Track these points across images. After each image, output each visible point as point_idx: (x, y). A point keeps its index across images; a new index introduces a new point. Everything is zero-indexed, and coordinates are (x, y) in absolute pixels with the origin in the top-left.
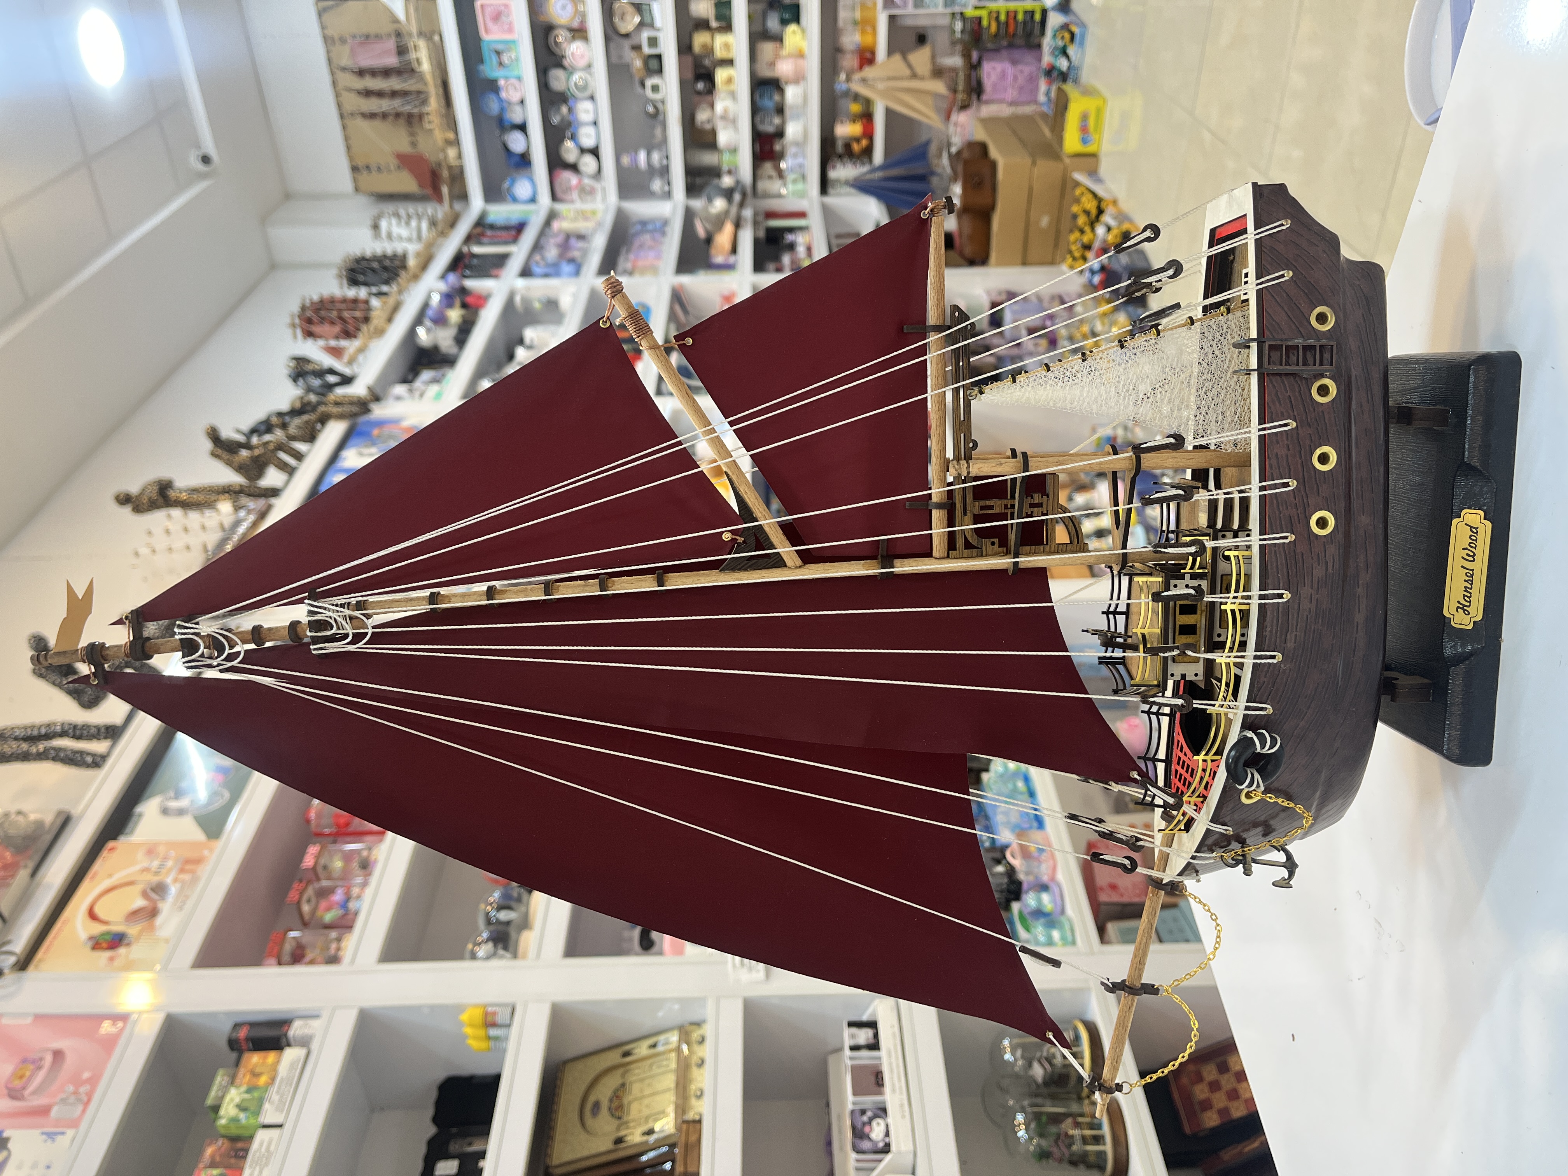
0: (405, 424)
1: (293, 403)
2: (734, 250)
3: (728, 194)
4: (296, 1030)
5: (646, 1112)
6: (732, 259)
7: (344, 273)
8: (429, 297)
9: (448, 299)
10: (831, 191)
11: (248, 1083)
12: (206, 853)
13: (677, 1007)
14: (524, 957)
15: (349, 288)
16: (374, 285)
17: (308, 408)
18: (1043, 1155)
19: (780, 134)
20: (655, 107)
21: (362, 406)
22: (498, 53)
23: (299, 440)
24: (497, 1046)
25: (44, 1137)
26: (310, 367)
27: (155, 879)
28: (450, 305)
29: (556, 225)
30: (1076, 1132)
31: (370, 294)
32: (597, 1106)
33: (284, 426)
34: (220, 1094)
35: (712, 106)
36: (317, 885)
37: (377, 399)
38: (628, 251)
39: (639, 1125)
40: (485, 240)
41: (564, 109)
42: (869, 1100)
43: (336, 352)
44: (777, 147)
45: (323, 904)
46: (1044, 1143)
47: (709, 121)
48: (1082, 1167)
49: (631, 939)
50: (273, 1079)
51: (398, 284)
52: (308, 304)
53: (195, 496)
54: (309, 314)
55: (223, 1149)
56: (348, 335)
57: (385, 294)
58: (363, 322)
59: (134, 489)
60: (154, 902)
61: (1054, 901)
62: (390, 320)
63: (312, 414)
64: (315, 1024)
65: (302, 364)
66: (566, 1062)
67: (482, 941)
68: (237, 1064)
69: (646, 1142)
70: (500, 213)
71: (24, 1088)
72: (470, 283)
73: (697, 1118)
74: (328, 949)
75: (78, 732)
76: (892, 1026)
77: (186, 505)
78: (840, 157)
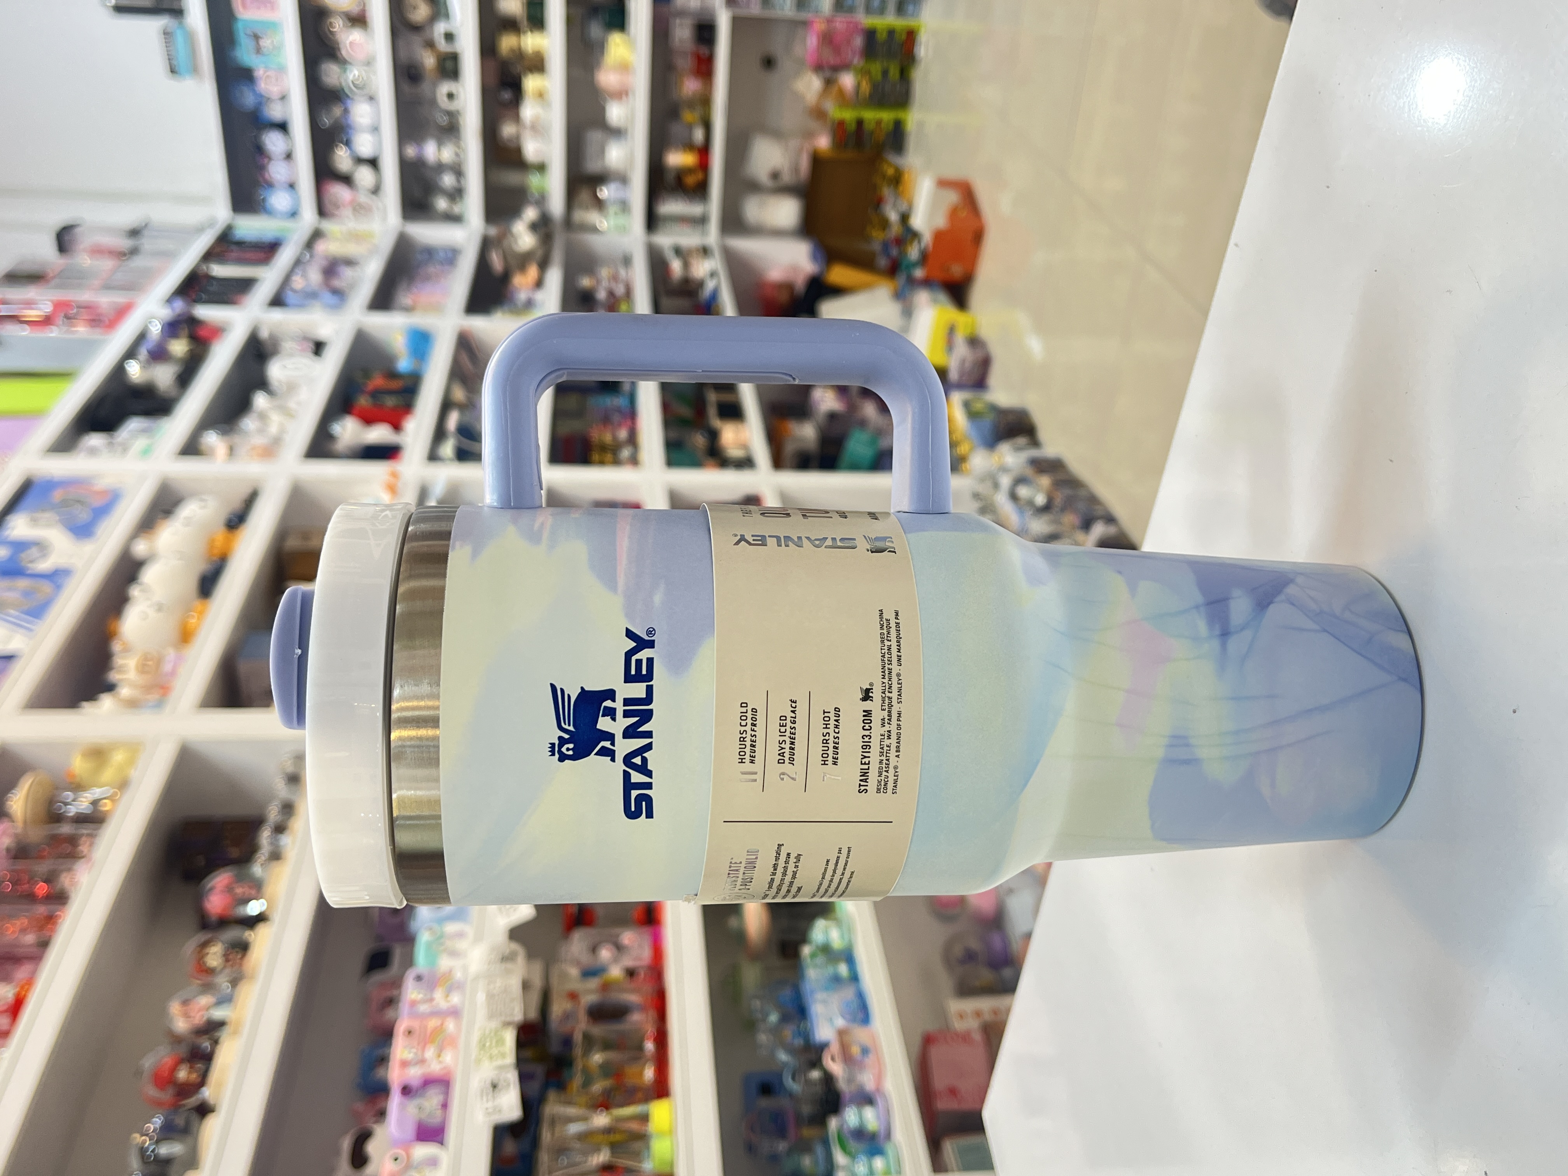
2: (538, 289)
8: (147, 326)
9: (172, 328)
10: (659, 227)
20: (449, 118)
22: (256, 37)
28: (174, 337)
29: (322, 247)
35: (517, 118)
38: (410, 284)
40: (229, 259)
41: (337, 111)
47: (514, 136)
61: (879, 1119)
70: (250, 227)
72: (201, 311)
78: (671, 190)
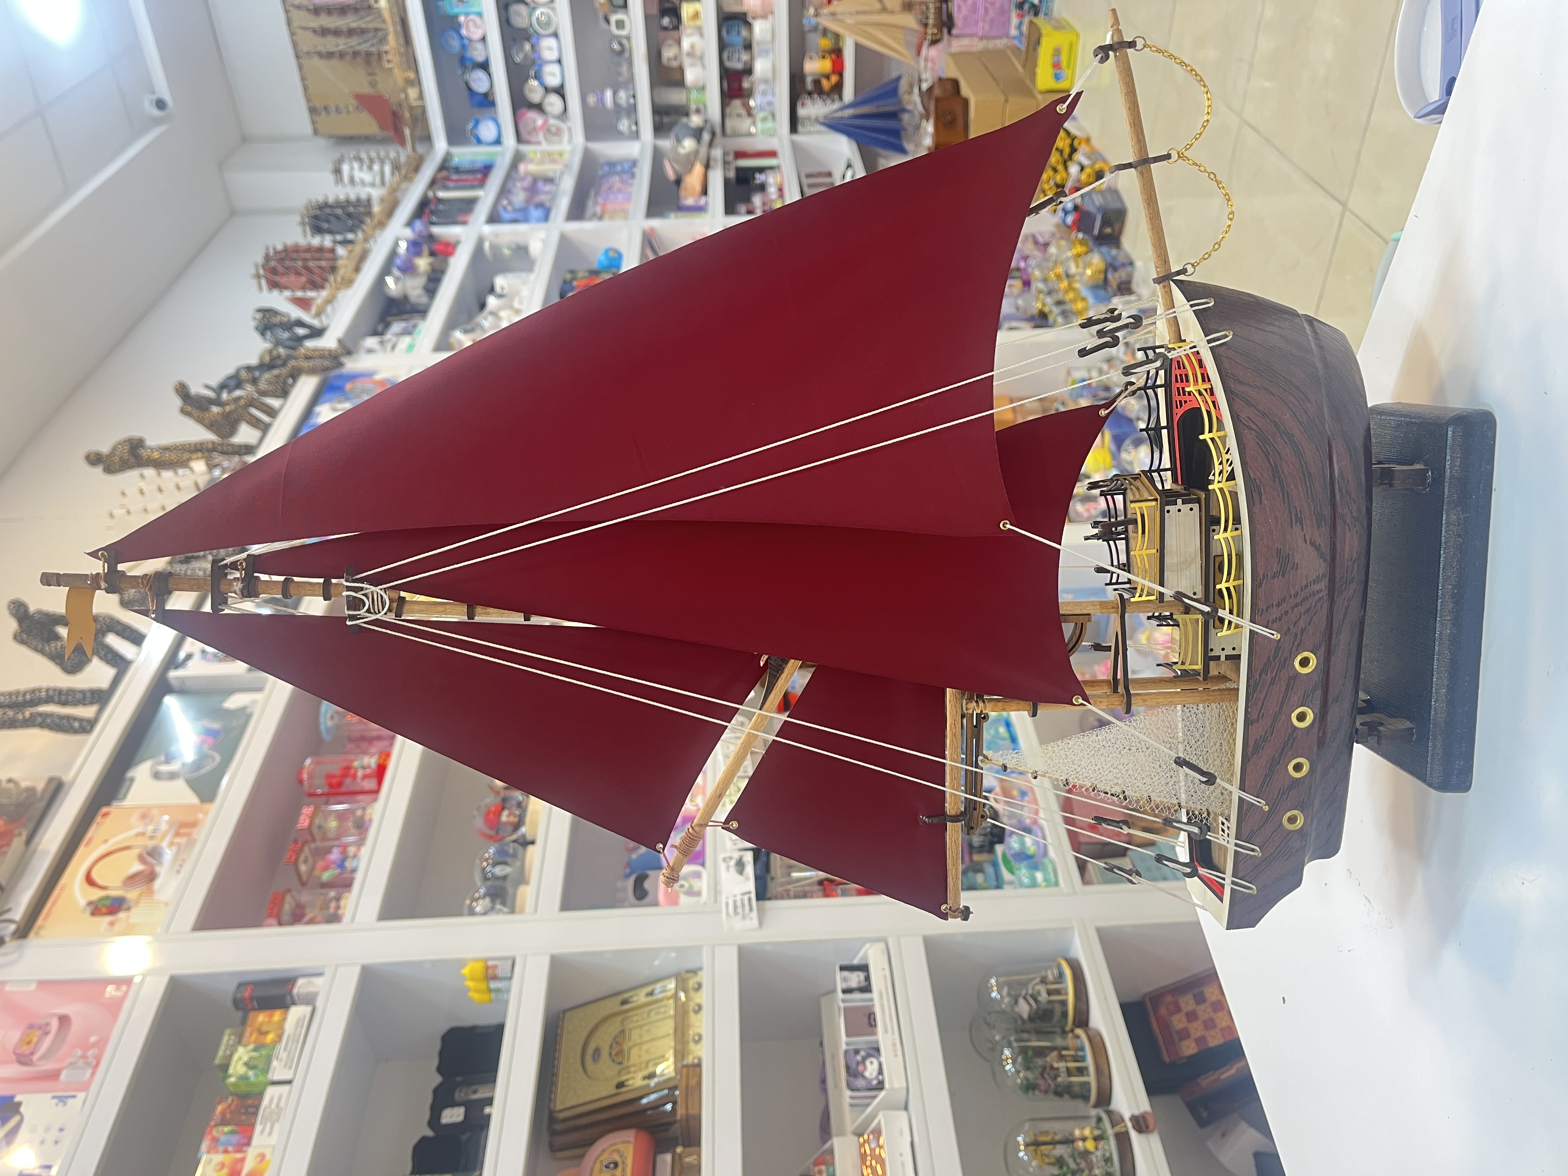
0: (378, 377)
1: (262, 358)
2: (705, 192)
3: (697, 134)
4: (300, 988)
5: (645, 1057)
6: (702, 201)
7: (307, 220)
8: (396, 245)
9: (415, 246)
10: (800, 128)
11: (255, 1042)
12: (200, 816)
13: (674, 955)
14: (522, 911)
15: (313, 236)
16: (339, 233)
17: (279, 362)
18: (1029, 1087)
19: (748, 71)
20: (621, 44)
21: (334, 359)
23: (271, 396)
24: (500, 998)
25: (56, 1101)
26: (276, 320)
27: (151, 844)
28: (418, 254)
29: (522, 168)
30: (1061, 1065)
31: (335, 242)
32: (597, 1052)
33: (254, 381)
34: (228, 1053)
35: (679, 42)
36: (313, 846)
37: (349, 353)
38: (597, 194)
39: (640, 1070)
40: (451, 184)
41: (527, 47)
42: (861, 1041)
43: (304, 304)
44: (746, 85)
45: (320, 864)
46: (1030, 1075)
47: (675, 58)
48: (1066, 1096)
49: (625, 889)
50: (280, 1037)
51: (363, 231)
52: (271, 252)
53: (167, 455)
54: (273, 263)
55: (233, 1107)
56: (316, 286)
57: (351, 242)
58: (330, 273)
59: (105, 449)
60: (152, 866)
61: (1037, 843)
62: (357, 269)
63: (282, 369)
64: (319, 981)
65: (268, 316)
66: (565, 1011)
67: (480, 896)
68: (244, 1022)
69: (648, 1086)
70: (465, 155)
71: (32, 1053)
72: (436, 230)
73: (696, 1061)
74: (328, 908)
75: (63, 698)
76: (884, 969)
77: (159, 465)
78: (810, 94)
